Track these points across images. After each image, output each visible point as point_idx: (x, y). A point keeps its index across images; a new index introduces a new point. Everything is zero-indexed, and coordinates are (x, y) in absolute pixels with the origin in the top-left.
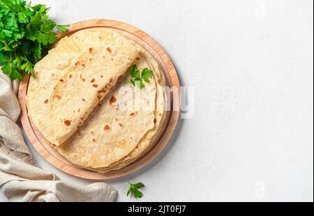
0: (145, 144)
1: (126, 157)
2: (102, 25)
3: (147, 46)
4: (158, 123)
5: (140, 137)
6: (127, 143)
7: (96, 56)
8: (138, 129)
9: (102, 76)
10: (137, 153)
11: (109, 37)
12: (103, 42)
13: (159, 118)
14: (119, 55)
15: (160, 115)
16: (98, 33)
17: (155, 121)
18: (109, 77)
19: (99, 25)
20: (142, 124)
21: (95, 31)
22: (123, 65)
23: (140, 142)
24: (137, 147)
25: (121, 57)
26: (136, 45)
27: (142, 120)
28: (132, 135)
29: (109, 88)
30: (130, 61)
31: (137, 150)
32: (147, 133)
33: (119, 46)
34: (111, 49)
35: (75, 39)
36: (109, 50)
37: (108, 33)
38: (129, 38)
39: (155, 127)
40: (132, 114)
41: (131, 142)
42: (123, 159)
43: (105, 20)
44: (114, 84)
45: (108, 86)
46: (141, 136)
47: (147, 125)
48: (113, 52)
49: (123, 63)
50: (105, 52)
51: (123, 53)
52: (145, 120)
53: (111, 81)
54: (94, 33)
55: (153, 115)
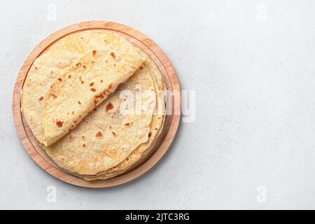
0: (136, 158)
1: (115, 167)
2: (110, 28)
3: (153, 57)
4: (152, 138)
5: (132, 150)
6: (118, 154)
7: (99, 59)
8: (131, 140)
9: (102, 81)
10: (126, 165)
11: (115, 41)
12: (108, 46)
13: (154, 133)
14: (123, 62)
15: (156, 129)
16: (105, 35)
17: (150, 135)
18: (109, 83)
19: (107, 27)
20: (136, 136)
21: (101, 33)
22: (126, 73)
23: (131, 154)
24: (127, 159)
25: (124, 64)
26: (143, 54)
27: (137, 132)
28: (124, 146)
29: (108, 94)
30: (132, 70)
31: (127, 162)
32: (140, 146)
33: (123, 53)
34: (115, 54)
35: (80, 38)
36: (113, 55)
37: (115, 37)
38: (136, 46)
39: (148, 141)
40: (128, 124)
41: (121, 153)
42: (111, 169)
43: (113, 24)
44: (112, 90)
45: (106, 92)
46: (133, 148)
47: (140, 138)
48: (117, 58)
49: (125, 71)
50: (108, 57)
51: (126, 61)
52: (140, 132)
53: (110, 87)
54: (100, 36)
55: (149, 129)
